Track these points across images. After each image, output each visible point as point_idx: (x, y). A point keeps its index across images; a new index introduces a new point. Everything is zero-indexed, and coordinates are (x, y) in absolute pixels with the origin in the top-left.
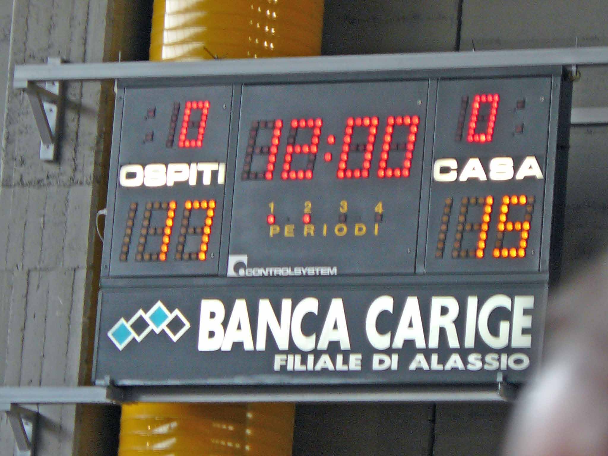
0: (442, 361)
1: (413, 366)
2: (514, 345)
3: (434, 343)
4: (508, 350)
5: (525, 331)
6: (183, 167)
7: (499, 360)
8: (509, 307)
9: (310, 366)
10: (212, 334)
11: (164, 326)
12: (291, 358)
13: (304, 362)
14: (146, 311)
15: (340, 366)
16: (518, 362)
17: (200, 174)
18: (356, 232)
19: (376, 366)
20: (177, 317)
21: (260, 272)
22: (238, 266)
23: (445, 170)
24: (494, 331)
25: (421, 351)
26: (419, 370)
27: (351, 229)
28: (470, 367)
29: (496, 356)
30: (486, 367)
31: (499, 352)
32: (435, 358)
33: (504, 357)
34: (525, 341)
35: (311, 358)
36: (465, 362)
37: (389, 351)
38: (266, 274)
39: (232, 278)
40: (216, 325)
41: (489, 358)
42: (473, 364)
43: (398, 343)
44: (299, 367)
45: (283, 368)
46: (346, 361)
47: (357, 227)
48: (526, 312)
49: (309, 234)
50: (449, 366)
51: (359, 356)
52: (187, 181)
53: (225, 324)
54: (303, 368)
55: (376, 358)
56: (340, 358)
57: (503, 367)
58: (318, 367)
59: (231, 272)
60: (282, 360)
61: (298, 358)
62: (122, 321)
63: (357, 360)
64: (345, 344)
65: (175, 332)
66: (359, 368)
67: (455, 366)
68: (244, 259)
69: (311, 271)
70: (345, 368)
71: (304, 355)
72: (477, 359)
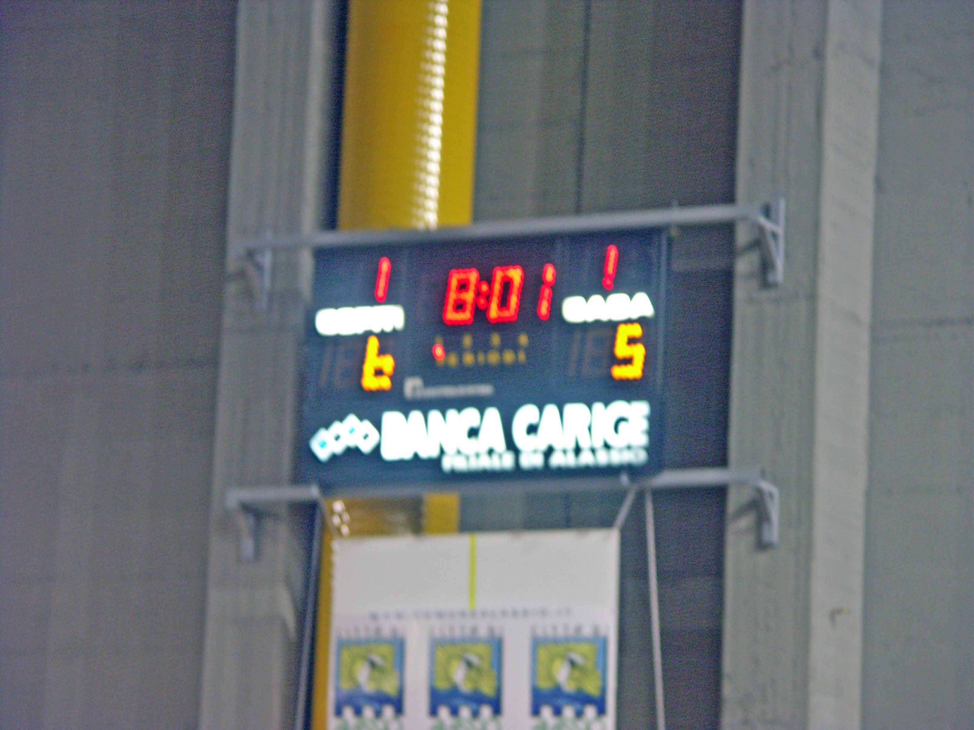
0: (577, 458)
1: (554, 463)
2: (633, 443)
4: (629, 447)
5: (642, 432)
7: (622, 455)
9: (473, 466)
11: (357, 439)
12: (457, 459)
13: (468, 462)
15: (497, 464)
18: (507, 359)
19: (524, 464)
21: (431, 391)
22: (415, 387)
25: (559, 451)
26: (558, 465)
28: (598, 462)
29: (619, 453)
30: (612, 461)
31: (621, 449)
32: (570, 456)
33: (626, 453)
34: (643, 440)
35: (473, 459)
36: (595, 458)
37: (534, 452)
38: (435, 392)
42: (601, 460)
43: (541, 445)
44: (463, 466)
45: (452, 468)
46: (501, 461)
50: (582, 462)
51: (511, 456)
54: (468, 467)
55: (525, 457)
56: (496, 458)
57: (626, 461)
58: (480, 466)
59: (408, 394)
60: (450, 462)
61: (463, 459)
62: (323, 434)
63: (509, 459)
64: (499, 447)
66: (511, 466)
67: (587, 461)
68: (418, 382)
69: (470, 389)
70: (500, 466)
71: (468, 457)
72: (603, 455)
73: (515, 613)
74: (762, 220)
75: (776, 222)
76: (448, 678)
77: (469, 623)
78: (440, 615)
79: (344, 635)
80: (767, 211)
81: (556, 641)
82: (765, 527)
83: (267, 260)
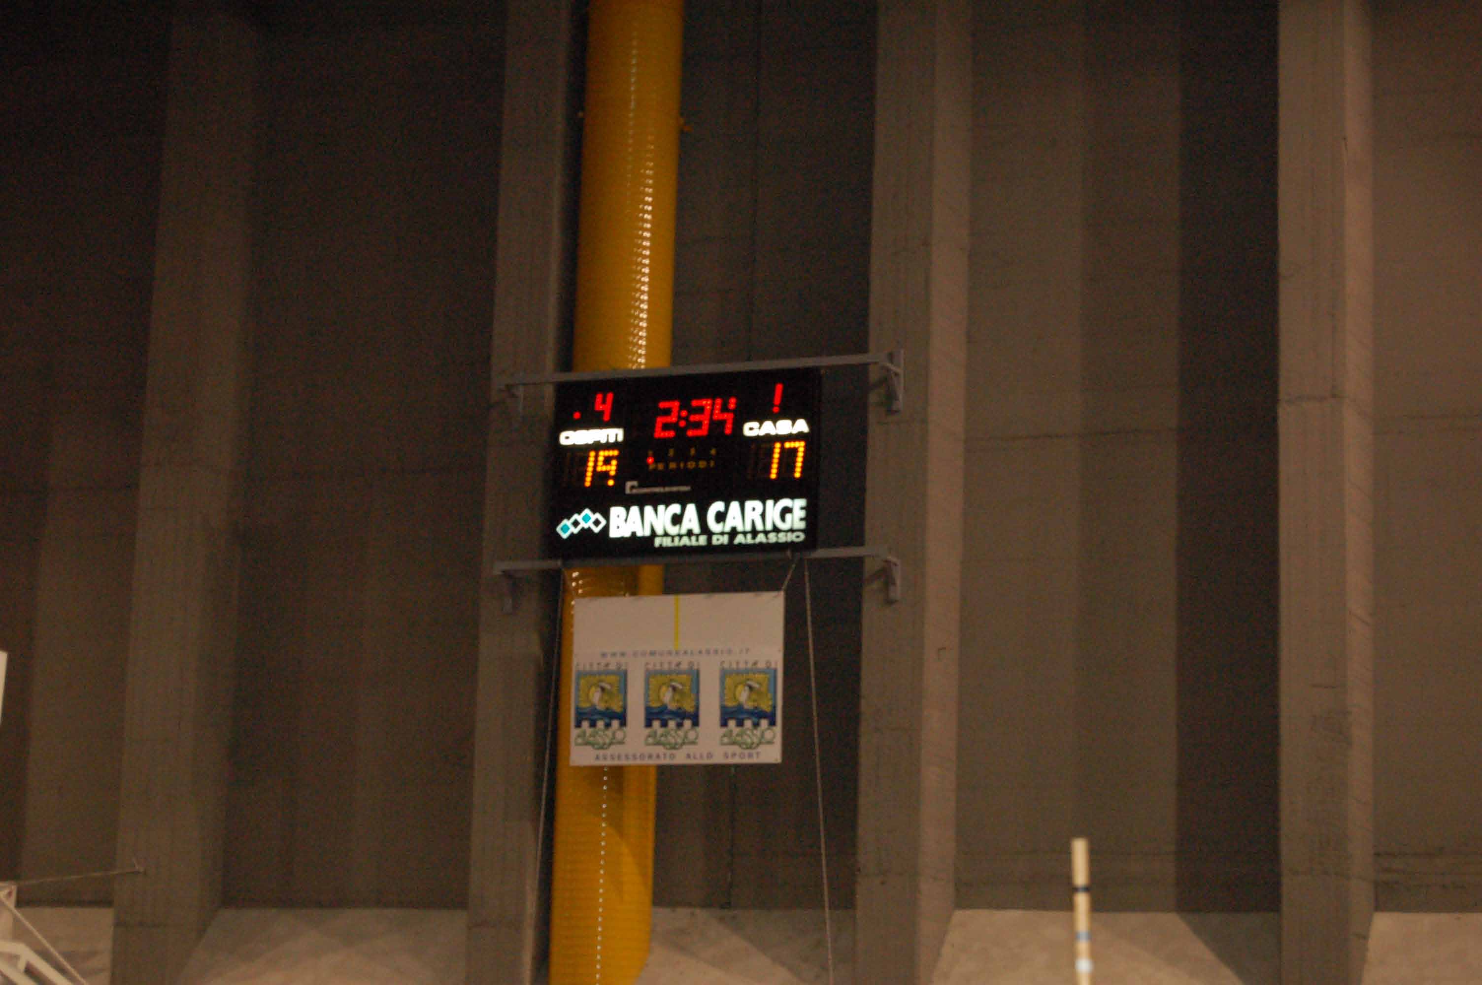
1: (736, 542)
2: (795, 527)
4: (792, 530)
5: (802, 519)
6: (599, 432)
8: (791, 506)
9: (677, 542)
10: (618, 527)
11: (590, 524)
12: (665, 539)
13: (673, 541)
14: (579, 515)
15: (693, 542)
16: (798, 537)
17: (609, 435)
18: (701, 466)
19: (715, 542)
21: (645, 490)
22: (632, 487)
23: (751, 429)
24: (783, 518)
25: (740, 533)
27: (697, 465)
28: (769, 541)
29: (785, 534)
30: (779, 540)
31: (786, 531)
33: (789, 534)
34: (802, 525)
35: (676, 539)
36: (767, 538)
37: (722, 533)
38: (649, 491)
39: (629, 494)
40: (620, 522)
41: (781, 535)
42: (771, 539)
43: (728, 529)
44: (670, 544)
45: (661, 545)
46: (697, 540)
47: (701, 463)
48: (802, 508)
49: (673, 468)
50: (757, 541)
52: (600, 440)
53: (626, 520)
54: (673, 545)
55: (714, 538)
56: (693, 538)
57: (789, 540)
58: (681, 543)
59: (628, 491)
60: (660, 541)
61: (669, 539)
62: (566, 522)
63: (704, 539)
64: (697, 529)
65: (597, 527)
66: (705, 544)
67: (760, 540)
68: (635, 483)
69: (675, 489)
70: (697, 544)
71: (673, 537)
72: (773, 536)
73: (708, 652)
74: (888, 365)
75: (898, 366)
76: (659, 699)
77: (675, 660)
78: (653, 653)
79: (581, 668)
80: (891, 357)
81: (738, 672)
82: (892, 588)
83: (520, 392)
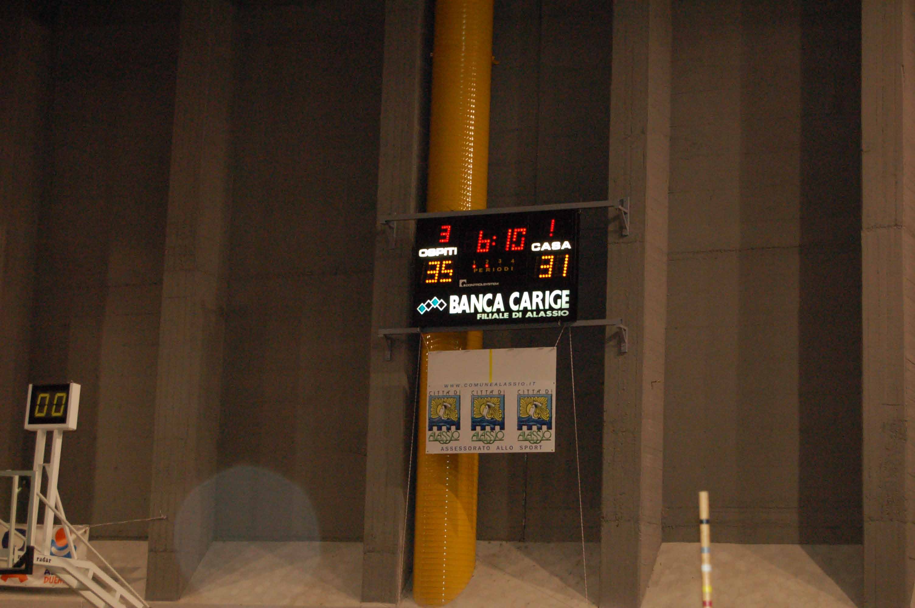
0: (538, 314)
1: (527, 316)
2: (563, 307)
3: (534, 308)
4: (561, 309)
5: (567, 302)
6: (441, 249)
7: (558, 313)
8: (561, 294)
9: (490, 317)
10: (454, 308)
11: (437, 306)
12: (483, 315)
13: (488, 316)
14: (431, 300)
15: (501, 317)
16: (565, 313)
17: (448, 251)
18: (505, 270)
19: (514, 316)
20: (442, 302)
21: (471, 285)
22: (463, 283)
23: (536, 247)
24: (556, 303)
25: (529, 311)
26: (529, 317)
27: (503, 269)
28: (547, 316)
29: (557, 311)
30: (553, 315)
31: (558, 310)
32: (535, 313)
33: (559, 312)
34: (567, 306)
35: (490, 315)
36: (546, 314)
37: (518, 311)
38: (473, 285)
39: (461, 287)
40: (456, 304)
41: (554, 312)
42: (548, 315)
43: (521, 308)
44: (486, 318)
45: (481, 318)
46: (503, 315)
47: (505, 268)
48: (567, 296)
49: (488, 271)
50: (540, 316)
51: (508, 313)
52: (443, 254)
53: (459, 304)
54: (488, 318)
55: (514, 314)
56: (501, 314)
57: (559, 315)
58: (493, 318)
59: (461, 286)
60: (480, 316)
61: (486, 315)
62: (422, 304)
63: (507, 314)
64: (503, 309)
65: (441, 307)
66: (508, 317)
67: (542, 315)
68: (465, 281)
69: (489, 284)
70: (503, 318)
71: (488, 314)
72: (550, 313)
73: (510, 384)
74: (620, 207)
75: (626, 208)
77: (490, 389)
78: (476, 385)
79: (432, 394)
80: (622, 202)
82: (623, 345)
83: (395, 225)
